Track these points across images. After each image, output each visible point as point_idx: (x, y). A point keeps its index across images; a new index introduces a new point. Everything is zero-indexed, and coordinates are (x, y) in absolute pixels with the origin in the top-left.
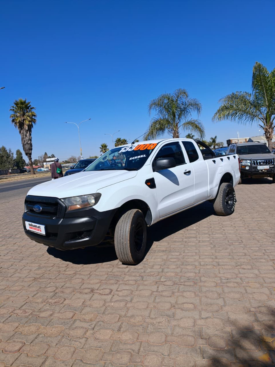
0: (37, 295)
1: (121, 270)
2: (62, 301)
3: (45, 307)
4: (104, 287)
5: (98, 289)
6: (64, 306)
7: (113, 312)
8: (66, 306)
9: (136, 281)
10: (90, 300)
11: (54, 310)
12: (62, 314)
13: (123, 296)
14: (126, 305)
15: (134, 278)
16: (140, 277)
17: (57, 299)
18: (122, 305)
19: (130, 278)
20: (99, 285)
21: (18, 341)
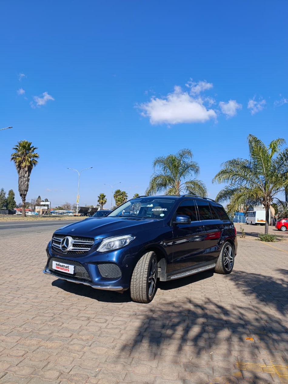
0: (36, 318)
3: (44, 327)
8: (64, 328)
12: (61, 334)
17: (56, 323)
21: (21, 350)
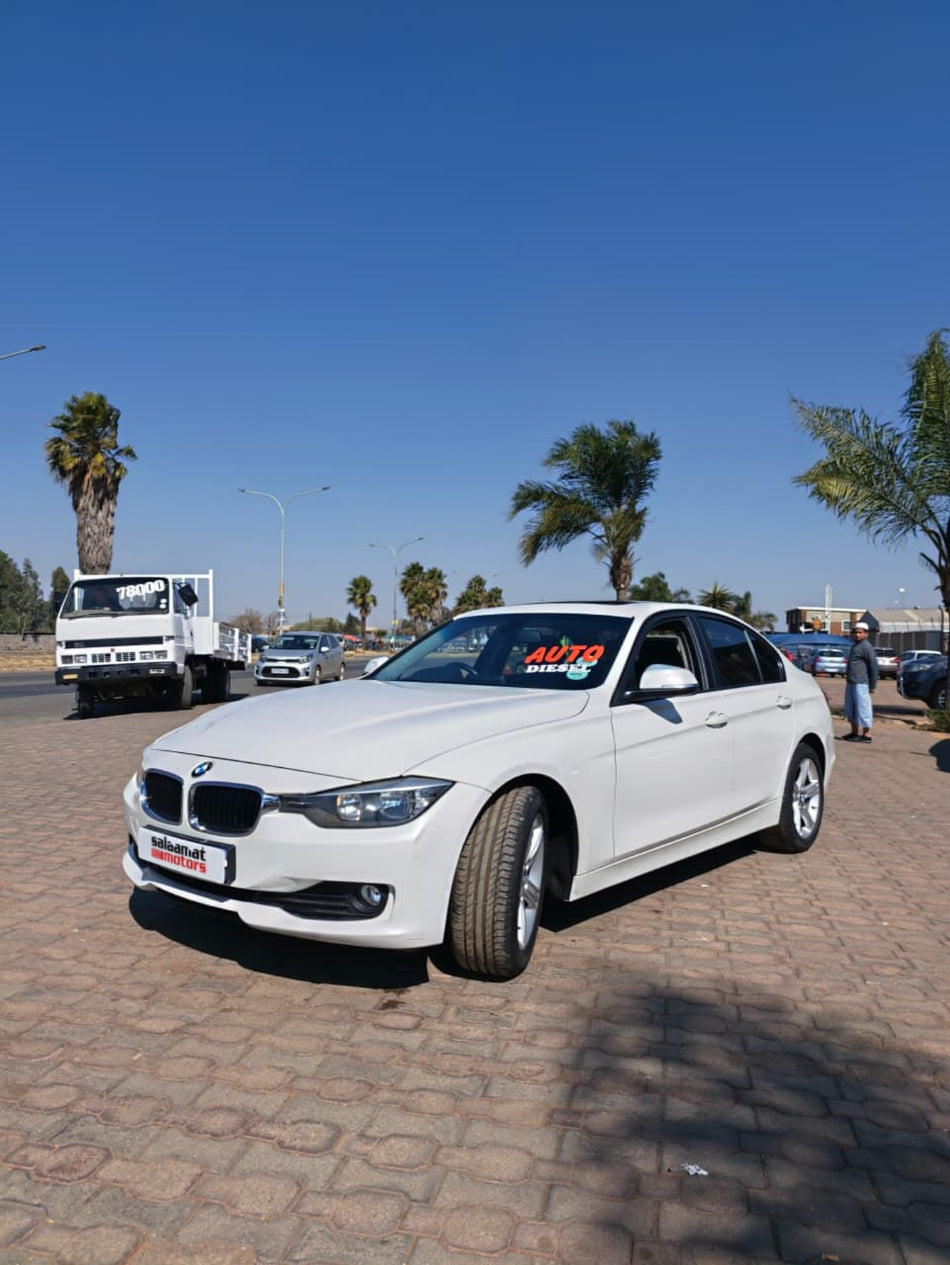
1: (389, 1036)
2: (91, 1164)
4: (304, 1109)
5: (271, 1121)
6: (96, 1194)
7: (334, 1252)
9: (456, 1095)
10: (228, 1173)
11: (41, 1209)
13: (388, 1168)
14: (403, 1216)
15: (445, 1082)
16: (476, 1078)
18: (381, 1217)
19: (430, 1081)
20: (281, 1097)
